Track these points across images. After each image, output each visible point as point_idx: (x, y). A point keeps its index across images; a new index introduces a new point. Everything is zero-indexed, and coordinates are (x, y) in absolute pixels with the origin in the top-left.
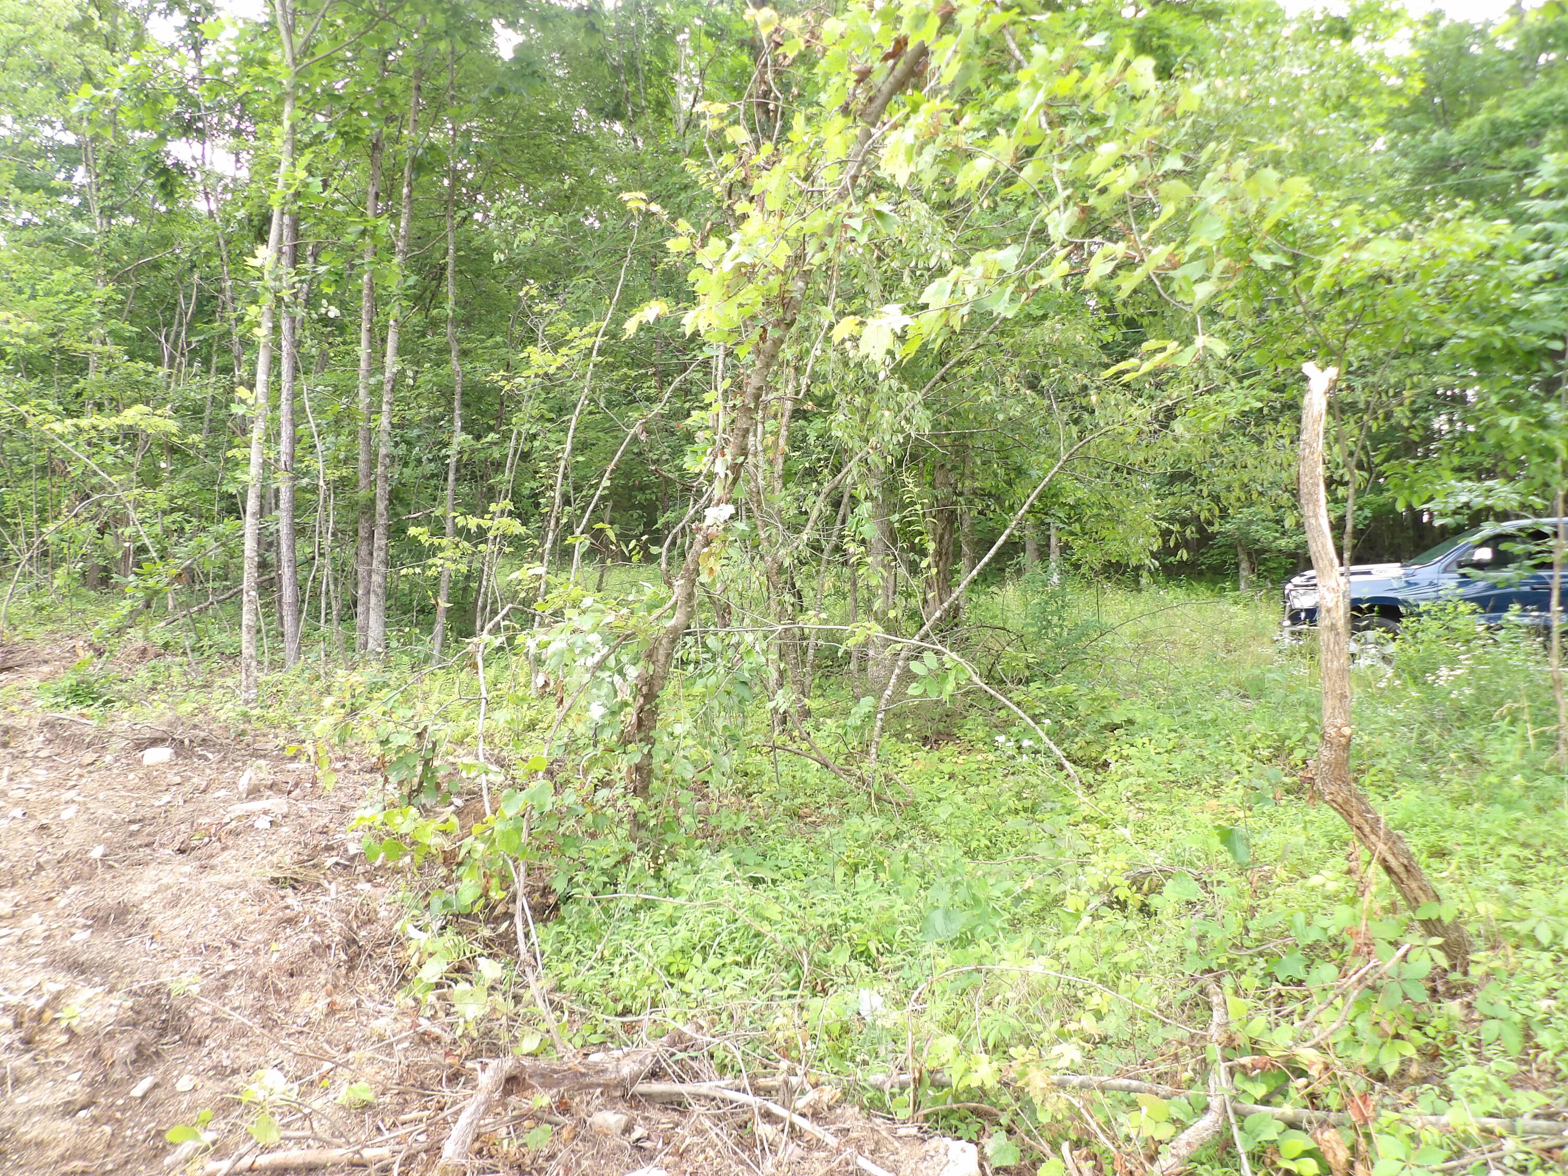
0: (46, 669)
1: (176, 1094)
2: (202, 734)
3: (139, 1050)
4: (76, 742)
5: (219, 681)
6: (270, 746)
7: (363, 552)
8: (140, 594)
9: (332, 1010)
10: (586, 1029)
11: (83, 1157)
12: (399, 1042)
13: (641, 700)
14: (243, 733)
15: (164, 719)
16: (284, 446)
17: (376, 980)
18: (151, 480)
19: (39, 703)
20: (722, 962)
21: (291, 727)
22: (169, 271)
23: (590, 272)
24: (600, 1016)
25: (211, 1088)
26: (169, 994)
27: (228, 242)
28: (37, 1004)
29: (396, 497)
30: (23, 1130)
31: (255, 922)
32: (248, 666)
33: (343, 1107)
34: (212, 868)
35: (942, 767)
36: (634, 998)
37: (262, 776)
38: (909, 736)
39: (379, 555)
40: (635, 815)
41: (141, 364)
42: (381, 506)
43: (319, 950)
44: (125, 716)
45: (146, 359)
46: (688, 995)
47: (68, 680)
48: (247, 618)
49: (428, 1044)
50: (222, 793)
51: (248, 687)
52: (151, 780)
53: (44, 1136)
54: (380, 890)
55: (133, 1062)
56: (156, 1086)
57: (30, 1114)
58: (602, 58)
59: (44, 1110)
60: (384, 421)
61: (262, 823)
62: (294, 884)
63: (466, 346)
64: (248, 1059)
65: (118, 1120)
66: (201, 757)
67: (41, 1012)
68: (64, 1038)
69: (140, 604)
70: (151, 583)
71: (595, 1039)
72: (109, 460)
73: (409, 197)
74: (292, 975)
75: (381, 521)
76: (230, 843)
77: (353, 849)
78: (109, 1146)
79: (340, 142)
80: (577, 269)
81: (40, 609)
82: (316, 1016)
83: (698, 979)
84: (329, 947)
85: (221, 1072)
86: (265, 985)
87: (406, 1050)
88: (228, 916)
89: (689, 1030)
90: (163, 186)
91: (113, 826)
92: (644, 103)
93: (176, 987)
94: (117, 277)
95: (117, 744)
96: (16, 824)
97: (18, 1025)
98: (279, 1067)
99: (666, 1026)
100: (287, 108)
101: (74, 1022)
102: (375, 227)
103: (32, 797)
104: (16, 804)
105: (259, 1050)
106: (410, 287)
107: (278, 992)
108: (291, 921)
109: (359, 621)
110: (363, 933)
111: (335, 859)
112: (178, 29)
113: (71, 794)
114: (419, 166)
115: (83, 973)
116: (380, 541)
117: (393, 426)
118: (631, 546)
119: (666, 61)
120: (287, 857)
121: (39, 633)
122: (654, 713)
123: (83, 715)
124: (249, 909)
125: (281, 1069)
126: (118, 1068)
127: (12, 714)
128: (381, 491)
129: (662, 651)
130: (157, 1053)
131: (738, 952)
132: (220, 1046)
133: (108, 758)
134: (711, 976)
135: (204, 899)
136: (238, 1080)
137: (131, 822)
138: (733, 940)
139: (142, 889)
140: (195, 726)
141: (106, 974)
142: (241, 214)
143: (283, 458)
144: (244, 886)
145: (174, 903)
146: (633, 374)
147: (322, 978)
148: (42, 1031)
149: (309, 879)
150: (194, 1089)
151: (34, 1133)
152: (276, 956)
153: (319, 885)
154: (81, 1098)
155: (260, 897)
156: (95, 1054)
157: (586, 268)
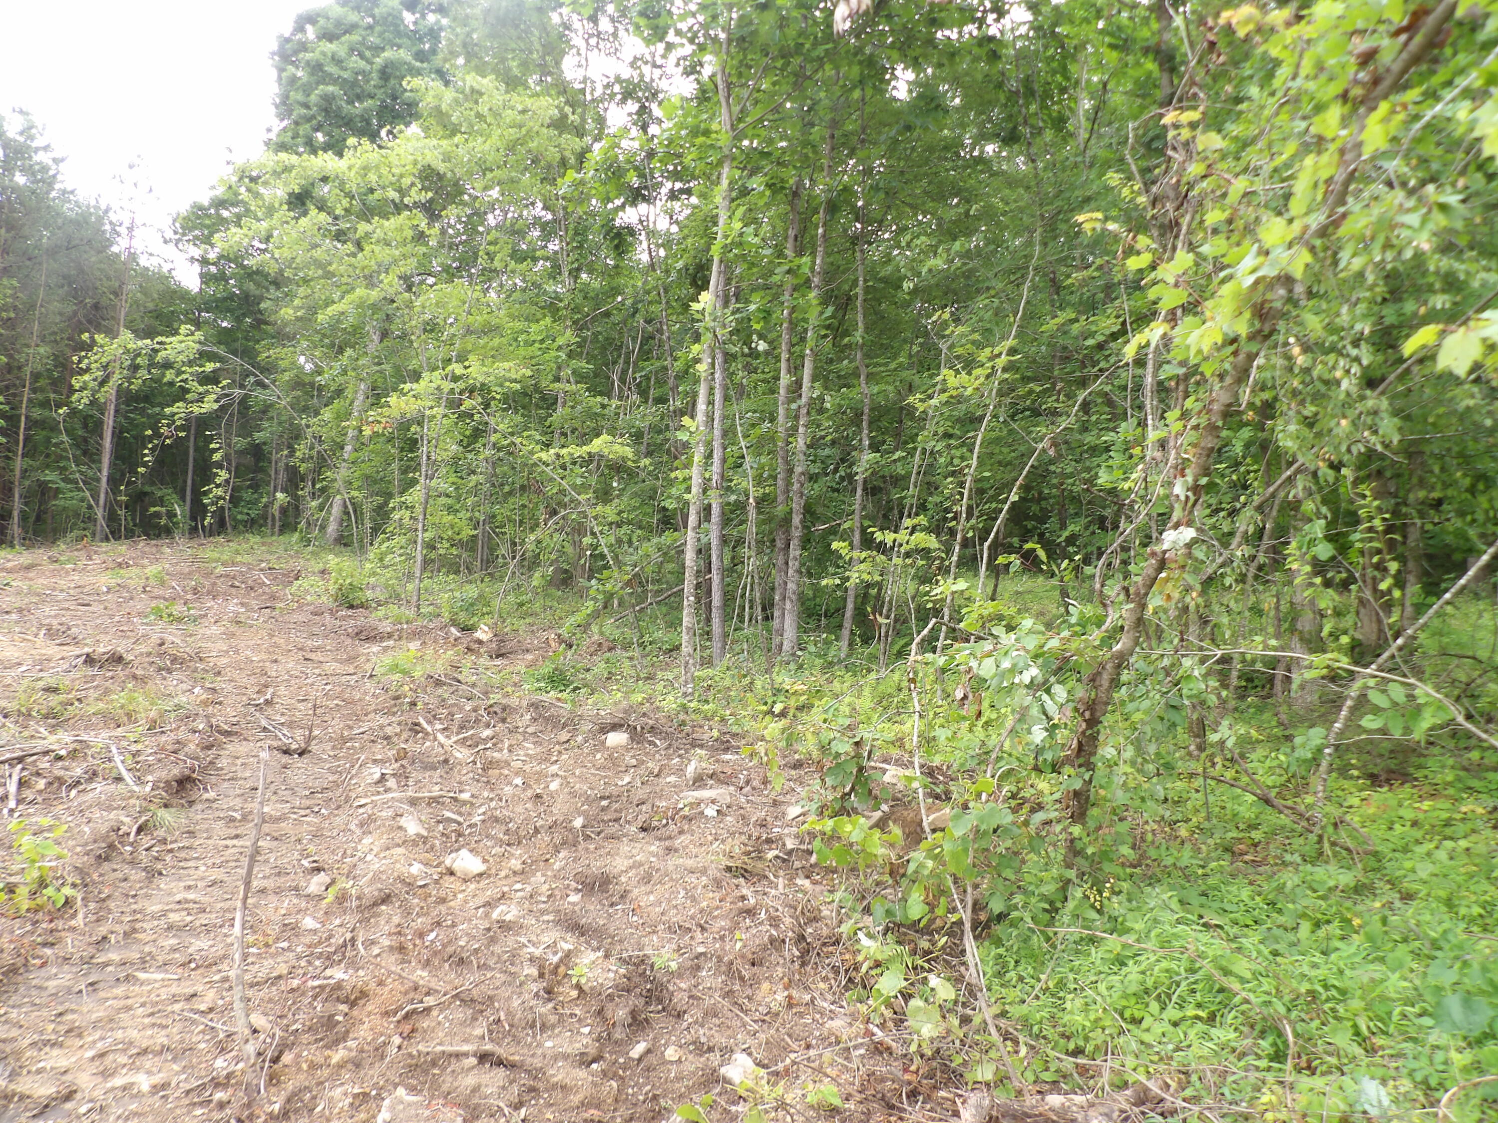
0: (529, 657)
1: (666, 1062)
2: (651, 722)
3: (633, 1014)
4: (555, 723)
5: (660, 675)
6: (706, 737)
7: (780, 561)
8: (600, 597)
9: (790, 1004)
10: (1038, 1065)
11: (598, 1107)
12: (856, 1047)
13: (1084, 725)
14: (683, 723)
15: (621, 706)
16: (716, 467)
17: (825, 979)
18: (604, 495)
19: (526, 687)
20: (1181, 1015)
21: (723, 720)
22: (617, 318)
23: (992, 292)
24: (1053, 1054)
25: (693, 1064)
26: (652, 966)
27: (666, 291)
28: (555, 959)
29: (809, 511)
30: (551, 1072)
31: (717, 908)
32: (687, 663)
33: (812, 1107)
34: (676, 850)
35: (1402, 812)
36: (1087, 1039)
37: (704, 765)
38: (1355, 773)
39: (793, 565)
40: (1072, 841)
41: (599, 399)
42: (796, 520)
43: (776, 943)
44: (590, 701)
45: (601, 394)
46: (1149, 1046)
47: (547, 668)
48: (687, 620)
49: (881, 1053)
50: (672, 779)
51: (686, 682)
52: (613, 761)
53: (568, 1081)
54: (818, 888)
55: (630, 1025)
56: (649, 1051)
57: (555, 1058)
58: (1000, 86)
59: (565, 1057)
60: (800, 442)
61: (711, 812)
62: (744, 873)
63: (871, 369)
64: (721, 1040)
65: (621, 1078)
66: (651, 743)
67: (557, 967)
68: (574, 993)
69: (600, 604)
70: (609, 587)
71: (1047, 1076)
72: (579, 481)
73: (824, 236)
74: (753, 964)
75: (796, 533)
76: (686, 827)
77: (790, 844)
78: (616, 1101)
79: (768, 193)
80: (978, 291)
81: (521, 605)
82: (775, 1007)
83: (1158, 1029)
84: (784, 941)
85: (701, 1049)
86: (730, 971)
87: (862, 1056)
88: (694, 899)
89: (1154, 1087)
90: (617, 247)
91: (588, 800)
92: (1041, 124)
93: (659, 963)
94: (579, 326)
95: (586, 727)
96: (518, 791)
97: (541, 975)
98: (747, 1051)
99: (1126, 1077)
100: (726, 170)
101: (583, 981)
102: (799, 267)
103: (527, 767)
104: (517, 774)
105: (729, 1032)
106: (827, 318)
107: (742, 979)
108: (750, 912)
109: (776, 623)
110: (810, 930)
111: (776, 852)
112: (630, 114)
113: (554, 768)
114: (832, 208)
115: (583, 935)
116: (795, 551)
117: (808, 447)
118: (1063, 566)
119: (1068, 79)
120: (736, 846)
121: (521, 625)
122: (1094, 738)
123: (559, 699)
124: (711, 895)
125: (750, 1054)
126: (619, 1029)
127: (507, 695)
128: (797, 505)
129: (1106, 676)
130: (646, 1020)
131: (1199, 1006)
132: (696, 1022)
133: (579, 739)
134: (1171, 1028)
135: (672, 879)
136: (715, 1058)
137: (603, 798)
138: (1193, 991)
139: (619, 864)
140: (644, 715)
141: (601, 940)
142: (680, 265)
143: (715, 477)
144: (704, 871)
145: (647, 879)
146: (1038, 389)
147: (780, 971)
148: (559, 983)
149: (755, 871)
150: (679, 1061)
151: (560, 1077)
152: (739, 945)
153: (766, 877)
154: (592, 1051)
155: (718, 884)
156: (600, 1012)
157: (988, 288)
